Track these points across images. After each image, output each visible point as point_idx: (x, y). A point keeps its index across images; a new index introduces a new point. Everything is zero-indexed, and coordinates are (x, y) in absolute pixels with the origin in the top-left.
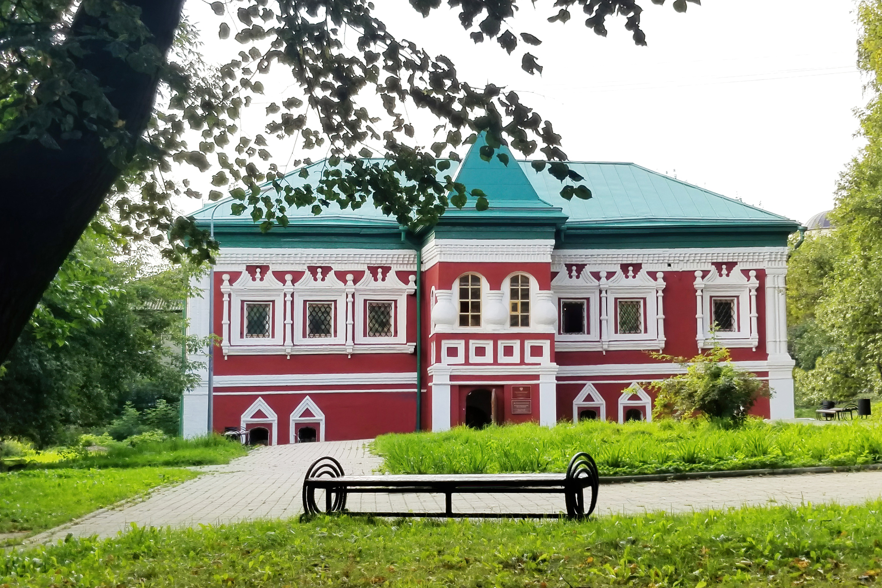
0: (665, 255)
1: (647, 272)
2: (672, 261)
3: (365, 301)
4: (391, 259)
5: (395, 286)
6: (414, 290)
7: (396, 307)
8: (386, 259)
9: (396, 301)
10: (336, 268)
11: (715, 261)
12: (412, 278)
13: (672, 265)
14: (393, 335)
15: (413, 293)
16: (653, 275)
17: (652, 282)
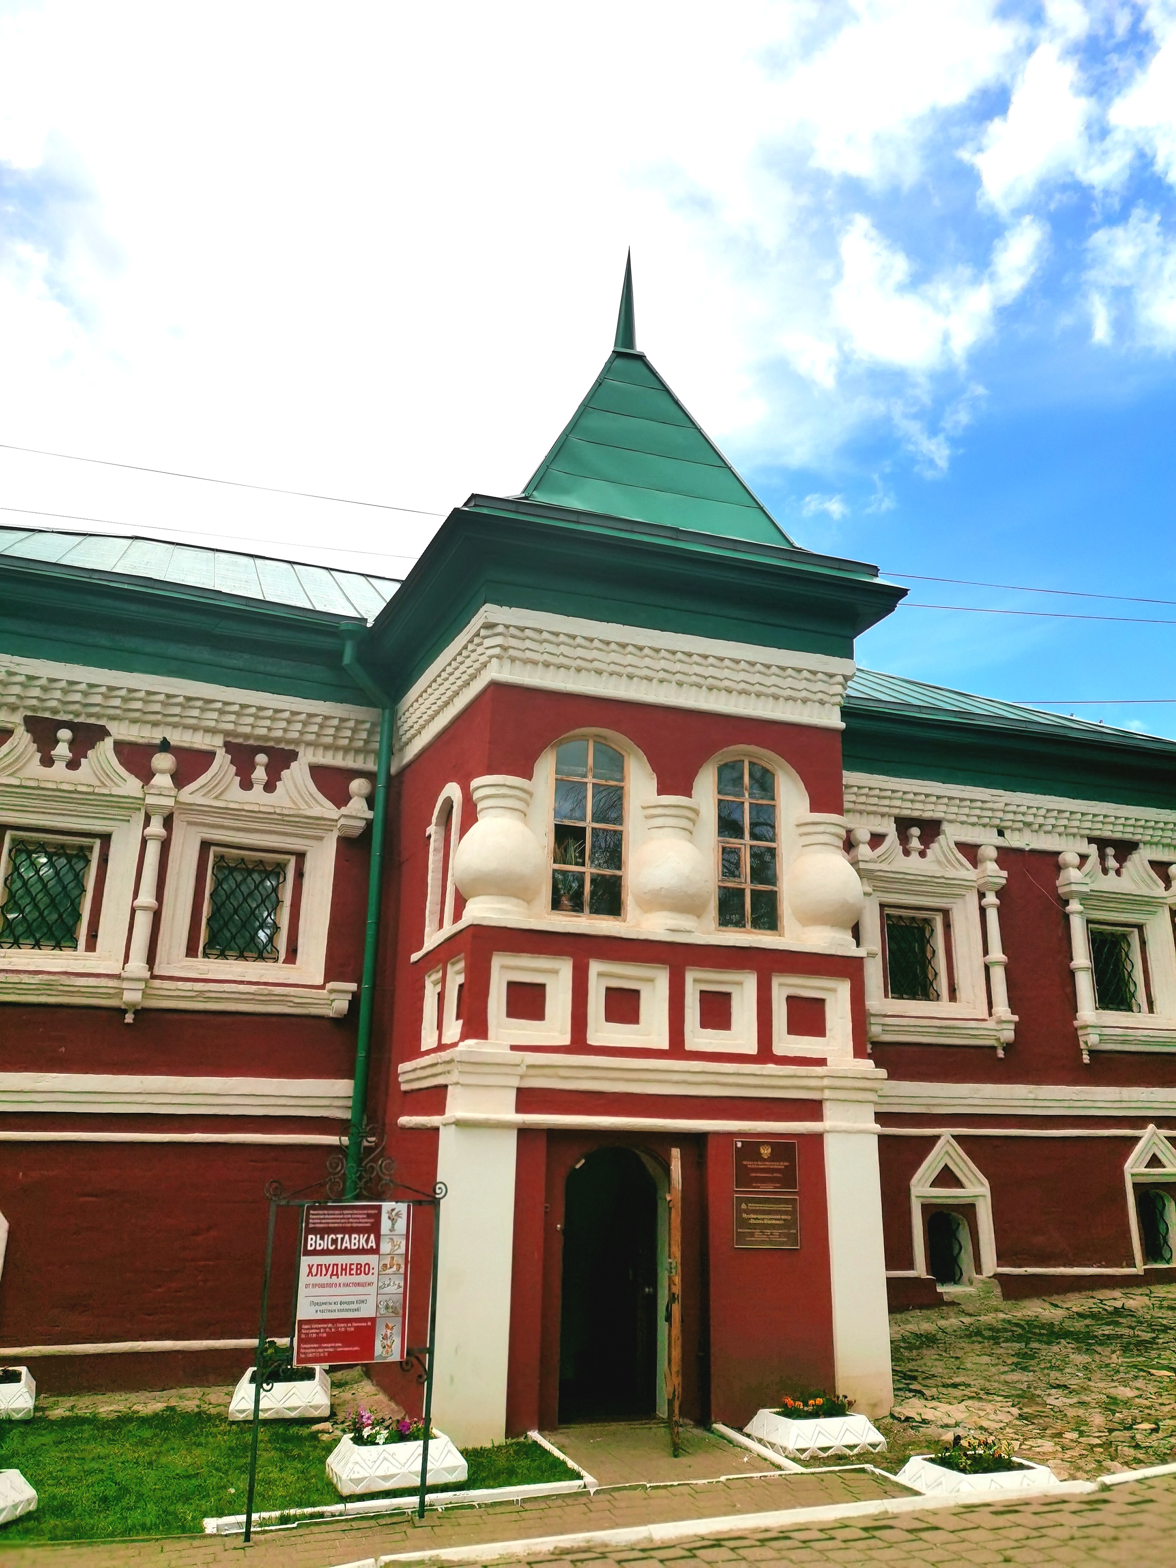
0: (995, 806)
1: (957, 844)
2: (1009, 824)
3: (205, 845)
4: (299, 726)
5: (303, 806)
6: (362, 824)
7: (300, 875)
8: (283, 724)
9: (301, 856)
10: (121, 731)
11: (1097, 833)
12: (358, 786)
13: (1007, 833)
14: (282, 955)
15: (356, 833)
16: (970, 851)
17: (967, 873)
